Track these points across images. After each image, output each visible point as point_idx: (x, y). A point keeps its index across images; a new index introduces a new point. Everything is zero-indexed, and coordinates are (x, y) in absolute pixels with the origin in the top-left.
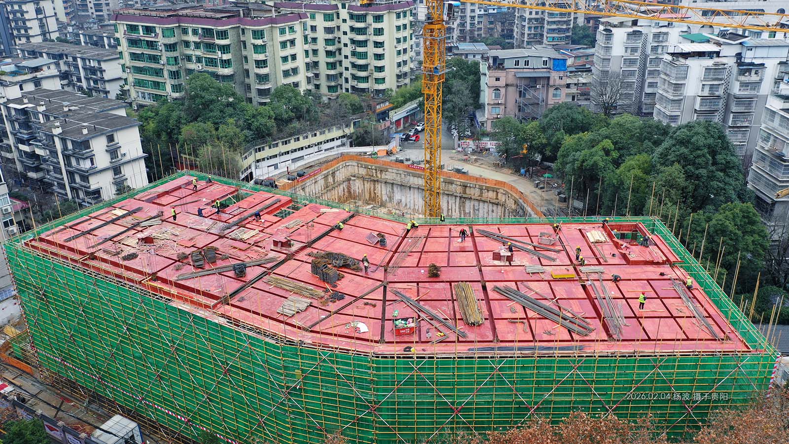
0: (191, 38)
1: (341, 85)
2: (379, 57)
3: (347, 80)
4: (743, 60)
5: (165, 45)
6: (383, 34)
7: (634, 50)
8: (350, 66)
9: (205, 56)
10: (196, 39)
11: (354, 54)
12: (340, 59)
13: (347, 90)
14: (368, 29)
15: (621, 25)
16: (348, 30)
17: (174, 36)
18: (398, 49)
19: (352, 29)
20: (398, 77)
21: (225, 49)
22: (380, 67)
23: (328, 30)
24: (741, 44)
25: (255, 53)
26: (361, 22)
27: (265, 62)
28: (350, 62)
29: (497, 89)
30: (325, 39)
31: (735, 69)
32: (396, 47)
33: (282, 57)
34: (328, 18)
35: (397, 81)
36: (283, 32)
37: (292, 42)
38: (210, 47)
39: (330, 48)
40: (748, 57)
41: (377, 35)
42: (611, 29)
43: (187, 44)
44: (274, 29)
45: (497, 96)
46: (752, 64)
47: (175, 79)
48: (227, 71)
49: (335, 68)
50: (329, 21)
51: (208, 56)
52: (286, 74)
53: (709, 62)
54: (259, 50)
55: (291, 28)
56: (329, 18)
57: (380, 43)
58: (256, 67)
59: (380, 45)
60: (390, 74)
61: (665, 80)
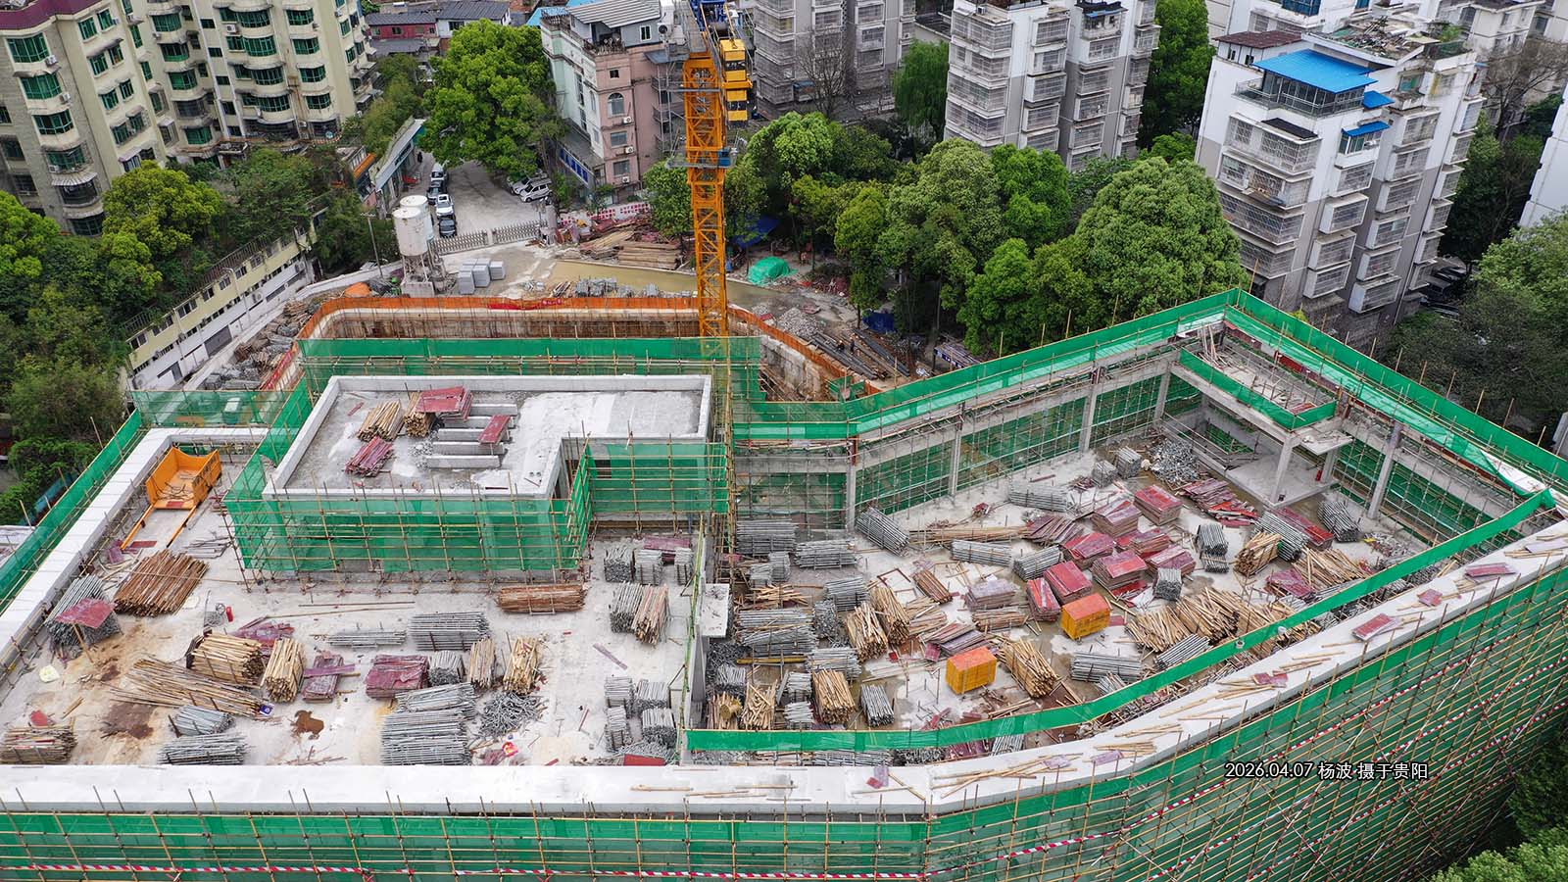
1: (216, 123)
2: (308, 46)
3: (229, 108)
8: (230, 74)
11: (235, 43)
12: (199, 60)
13: (235, 130)
18: (342, 19)
20: (355, 83)
22: (316, 70)
25: (30, 98)
27: (64, 116)
28: (228, 64)
29: (616, 95)
30: (154, 16)
31: (1080, 19)
32: (336, 16)
33: (103, 96)
35: (355, 94)
36: (88, 30)
37: (114, 50)
39: (170, 37)
44: (65, 29)
45: (618, 108)
46: (1104, 6)
49: (195, 84)
52: (122, 134)
54: (42, 88)
55: (104, 16)
57: (301, 12)
58: (42, 133)
59: (302, 18)
60: (337, 84)
61: (964, 49)
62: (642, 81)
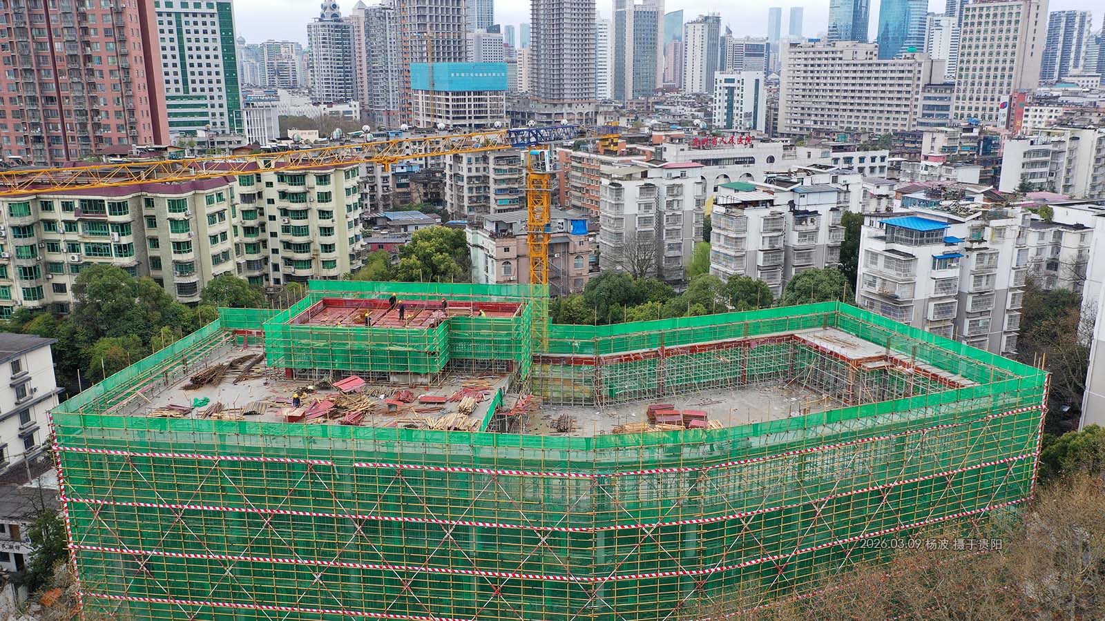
0: (58, 214)
1: (268, 275)
2: (327, 231)
3: (276, 267)
4: (796, 208)
5: (13, 228)
6: (330, 201)
7: (648, 206)
8: (280, 247)
9: (87, 241)
10: (71, 216)
11: (286, 229)
12: (266, 238)
13: (277, 281)
14: (308, 195)
15: (630, 177)
16: (276, 197)
17: (30, 214)
18: (349, 220)
19: (283, 195)
20: (352, 257)
21: (123, 228)
22: (330, 245)
23: (246, 198)
24: (792, 190)
25: (172, 232)
26: (299, 185)
27: (188, 244)
28: (281, 241)
29: (507, 262)
30: (243, 211)
31: (790, 217)
32: (347, 217)
33: (210, 237)
34: (246, 181)
35: (351, 264)
36: (210, 200)
37: (221, 214)
38: (96, 226)
39: (250, 223)
40: (802, 204)
41: (323, 201)
42: (620, 182)
43: (50, 225)
44: (198, 198)
45: (508, 271)
46: (806, 212)
47: (32, 278)
48: (127, 261)
49: (259, 252)
50: (248, 185)
51: (92, 241)
52: (216, 260)
53: (765, 212)
54: (180, 227)
55: (219, 195)
56: (248, 180)
57: (328, 212)
58: (175, 252)
59: (327, 215)
60: (341, 254)
61: (719, 234)
62: (524, 256)
